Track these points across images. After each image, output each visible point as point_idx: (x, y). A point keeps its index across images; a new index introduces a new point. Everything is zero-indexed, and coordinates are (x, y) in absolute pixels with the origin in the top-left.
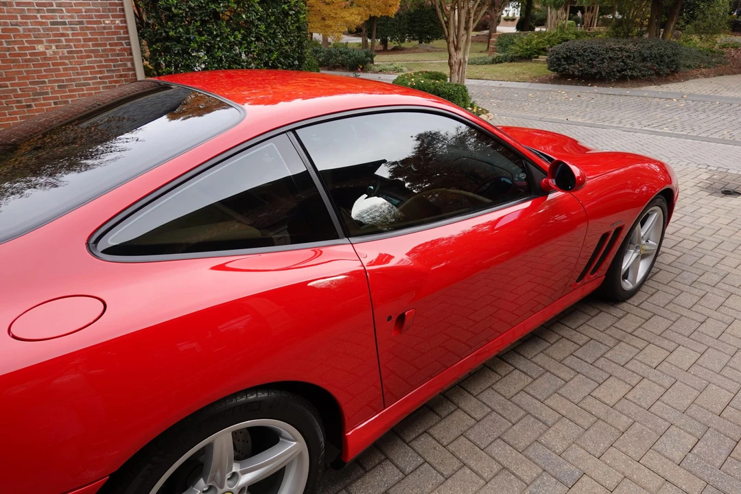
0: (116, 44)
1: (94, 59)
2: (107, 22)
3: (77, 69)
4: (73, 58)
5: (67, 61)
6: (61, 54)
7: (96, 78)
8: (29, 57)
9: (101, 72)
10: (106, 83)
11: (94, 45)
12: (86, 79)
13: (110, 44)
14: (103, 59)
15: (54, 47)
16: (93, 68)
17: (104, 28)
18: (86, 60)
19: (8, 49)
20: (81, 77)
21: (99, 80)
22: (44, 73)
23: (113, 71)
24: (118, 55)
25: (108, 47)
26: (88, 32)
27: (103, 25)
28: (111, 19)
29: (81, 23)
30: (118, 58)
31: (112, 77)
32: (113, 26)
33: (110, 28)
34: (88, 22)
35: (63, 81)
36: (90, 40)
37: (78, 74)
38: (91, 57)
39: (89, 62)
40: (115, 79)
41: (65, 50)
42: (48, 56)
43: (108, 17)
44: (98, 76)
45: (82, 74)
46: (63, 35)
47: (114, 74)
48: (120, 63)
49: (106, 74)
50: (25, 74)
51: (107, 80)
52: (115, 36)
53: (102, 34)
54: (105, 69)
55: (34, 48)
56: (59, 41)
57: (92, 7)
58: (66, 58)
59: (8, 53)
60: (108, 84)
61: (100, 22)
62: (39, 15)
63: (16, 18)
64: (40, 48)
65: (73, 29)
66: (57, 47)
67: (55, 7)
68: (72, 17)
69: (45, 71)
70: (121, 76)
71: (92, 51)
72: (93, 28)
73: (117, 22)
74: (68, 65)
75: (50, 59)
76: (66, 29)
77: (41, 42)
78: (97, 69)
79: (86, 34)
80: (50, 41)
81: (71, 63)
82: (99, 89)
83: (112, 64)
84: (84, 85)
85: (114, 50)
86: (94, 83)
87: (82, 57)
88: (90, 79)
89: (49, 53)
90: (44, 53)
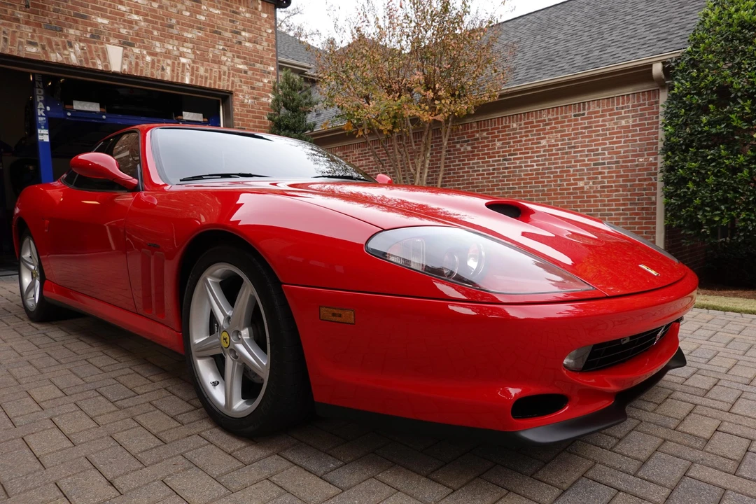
0: (645, 180)
1: (621, 193)
2: (641, 160)
3: (604, 201)
4: (604, 191)
5: (598, 195)
6: (595, 189)
7: (618, 210)
8: (571, 191)
9: (624, 205)
10: (627, 214)
11: (624, 181)
12: (609, 210)
13: (640, 180)
14: (629, 193)
15: (591, 183)
16: (619, 200)
17: (637, 165)
18: (614, 194)
19: (560, 185)
20: (606, 208)
21: (621, 212)
22: (579, 204)
23: (636, 204)
24: (645, 189)
25: (637, 182)
26: (621, 170)
27: (637, 163)
28: (646, 157)
29: (617, 162)
30: (644, 192)
31: (634, 209)
32: (646, 163)
33: (643, 165)
34: (624, 162)
35: (591, 211)
36: (622, 176)
37: (605, 205)
38: (619, 191)
39: (616, 196)
40: (637, 211)
41: (599, 185)
42: (585, 190)
43: (643, 155)
44: (621, 208)
45: (608, 205)
46: (600, 173)
47: (636, 207)
48: (645, 196)
49: (629, 207)
50: (566, 204)
51: (628, 212)
52: (645, 173)
53: (634, 170)
54: (629, 202)
55: (576, 184)
56: (597, 178)
57: (630, 148)
58: (598, 192)
59: (559, 188)
60: (629, 216)
61: (634, 161)
62: (586, 159)
63: (570, 162)
64: (581, 184)
65: (609, 168)
66: (594, 183)
67: (600, 151)
68: (611, 158)
69: (580, 202)
70: (643, 209)
71: (621, 186)
72: (627, 166)
73: (651, 159)
74: (598, 197)
75: (586, 192)
76: (604, 168)
77: (583, 179)
78: (621, 202)
79: (619, 172)
80: (589, 179)
81: (601, 196)
82: (619, 219)
83: (637, 197)
84: (607, 215)
85: (642, 185)
86: (615, 214)
87: (611, 191)
88: (613, 210)
89: (586, 187)
90: (583, 188)
